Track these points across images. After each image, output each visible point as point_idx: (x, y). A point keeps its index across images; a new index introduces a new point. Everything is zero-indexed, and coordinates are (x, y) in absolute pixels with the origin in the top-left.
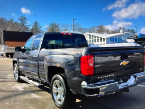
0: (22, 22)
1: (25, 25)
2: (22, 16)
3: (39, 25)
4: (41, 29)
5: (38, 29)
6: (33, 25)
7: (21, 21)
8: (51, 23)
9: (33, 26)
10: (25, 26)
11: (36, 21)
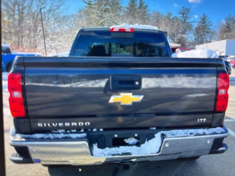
0: (183, 16)
1: (187, 21)
2: (183, 8)
3: (208, 20)
4: (211, 28)
5: (206, 27)
6: (200, 20)
7: (181, 15)
8: (228, 16)
9: (199, 22)
10: (187, 23)
11: (204, 15)
